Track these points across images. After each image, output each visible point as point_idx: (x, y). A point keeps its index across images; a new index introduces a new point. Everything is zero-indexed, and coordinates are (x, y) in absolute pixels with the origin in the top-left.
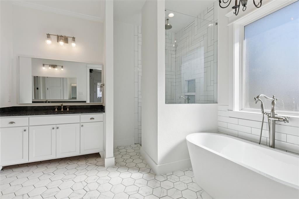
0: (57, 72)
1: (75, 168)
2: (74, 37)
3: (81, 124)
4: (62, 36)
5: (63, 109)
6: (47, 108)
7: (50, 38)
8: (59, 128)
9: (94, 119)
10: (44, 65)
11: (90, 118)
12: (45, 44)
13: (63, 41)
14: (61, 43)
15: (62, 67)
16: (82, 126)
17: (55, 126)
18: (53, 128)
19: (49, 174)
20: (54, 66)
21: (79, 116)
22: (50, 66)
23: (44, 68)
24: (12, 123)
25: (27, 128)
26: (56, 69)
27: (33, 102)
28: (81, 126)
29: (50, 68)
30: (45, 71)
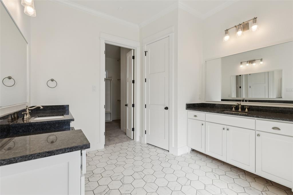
0: (256, 67)
1: (244, 187)
2: (256, 17)
3: (257, 133)
4: (241, 23)
5: (241, 109)
6: (225, 106)
7: (228, 33)
8: (230, 130)
9: (279, 129)
10: (241, 63)
11: (273, 127)
12: (223, 41)
13: (241, 29)
14: (240, 33)
15: (261, 60)
16: (258, 135)
17: (225, 127)
18: (224, 129)
19: (216, 175)
20: (251, 62)
21: (254, 120)
22: (247, 63)
23: (241, 66)
24: (195, 116)
25: (204, 123)
26: (254, 64)
27: (222, 100)
28: (256, 135)
29: (248, 65)
30: (244, 68)
